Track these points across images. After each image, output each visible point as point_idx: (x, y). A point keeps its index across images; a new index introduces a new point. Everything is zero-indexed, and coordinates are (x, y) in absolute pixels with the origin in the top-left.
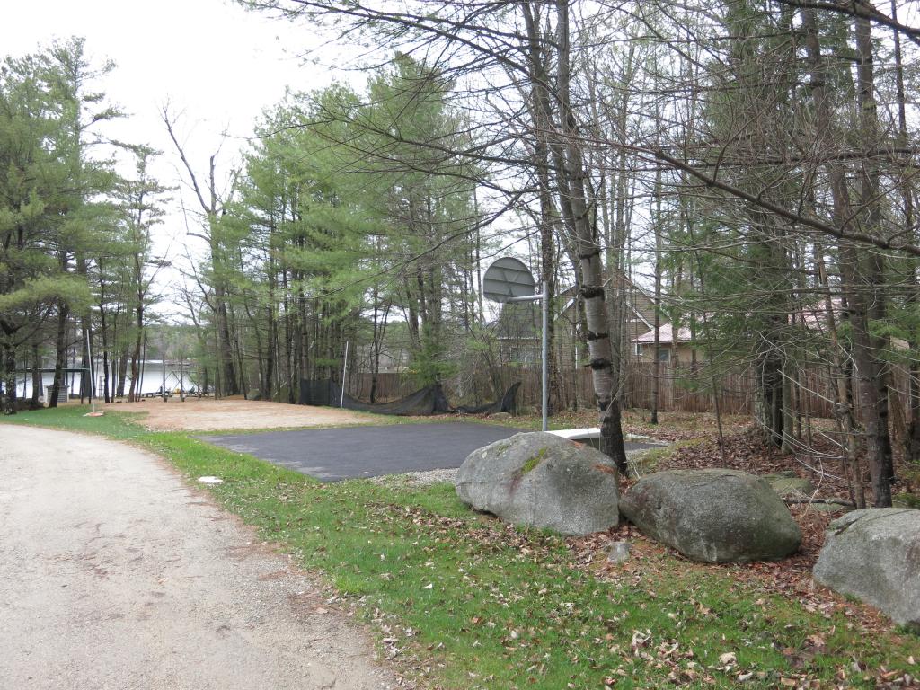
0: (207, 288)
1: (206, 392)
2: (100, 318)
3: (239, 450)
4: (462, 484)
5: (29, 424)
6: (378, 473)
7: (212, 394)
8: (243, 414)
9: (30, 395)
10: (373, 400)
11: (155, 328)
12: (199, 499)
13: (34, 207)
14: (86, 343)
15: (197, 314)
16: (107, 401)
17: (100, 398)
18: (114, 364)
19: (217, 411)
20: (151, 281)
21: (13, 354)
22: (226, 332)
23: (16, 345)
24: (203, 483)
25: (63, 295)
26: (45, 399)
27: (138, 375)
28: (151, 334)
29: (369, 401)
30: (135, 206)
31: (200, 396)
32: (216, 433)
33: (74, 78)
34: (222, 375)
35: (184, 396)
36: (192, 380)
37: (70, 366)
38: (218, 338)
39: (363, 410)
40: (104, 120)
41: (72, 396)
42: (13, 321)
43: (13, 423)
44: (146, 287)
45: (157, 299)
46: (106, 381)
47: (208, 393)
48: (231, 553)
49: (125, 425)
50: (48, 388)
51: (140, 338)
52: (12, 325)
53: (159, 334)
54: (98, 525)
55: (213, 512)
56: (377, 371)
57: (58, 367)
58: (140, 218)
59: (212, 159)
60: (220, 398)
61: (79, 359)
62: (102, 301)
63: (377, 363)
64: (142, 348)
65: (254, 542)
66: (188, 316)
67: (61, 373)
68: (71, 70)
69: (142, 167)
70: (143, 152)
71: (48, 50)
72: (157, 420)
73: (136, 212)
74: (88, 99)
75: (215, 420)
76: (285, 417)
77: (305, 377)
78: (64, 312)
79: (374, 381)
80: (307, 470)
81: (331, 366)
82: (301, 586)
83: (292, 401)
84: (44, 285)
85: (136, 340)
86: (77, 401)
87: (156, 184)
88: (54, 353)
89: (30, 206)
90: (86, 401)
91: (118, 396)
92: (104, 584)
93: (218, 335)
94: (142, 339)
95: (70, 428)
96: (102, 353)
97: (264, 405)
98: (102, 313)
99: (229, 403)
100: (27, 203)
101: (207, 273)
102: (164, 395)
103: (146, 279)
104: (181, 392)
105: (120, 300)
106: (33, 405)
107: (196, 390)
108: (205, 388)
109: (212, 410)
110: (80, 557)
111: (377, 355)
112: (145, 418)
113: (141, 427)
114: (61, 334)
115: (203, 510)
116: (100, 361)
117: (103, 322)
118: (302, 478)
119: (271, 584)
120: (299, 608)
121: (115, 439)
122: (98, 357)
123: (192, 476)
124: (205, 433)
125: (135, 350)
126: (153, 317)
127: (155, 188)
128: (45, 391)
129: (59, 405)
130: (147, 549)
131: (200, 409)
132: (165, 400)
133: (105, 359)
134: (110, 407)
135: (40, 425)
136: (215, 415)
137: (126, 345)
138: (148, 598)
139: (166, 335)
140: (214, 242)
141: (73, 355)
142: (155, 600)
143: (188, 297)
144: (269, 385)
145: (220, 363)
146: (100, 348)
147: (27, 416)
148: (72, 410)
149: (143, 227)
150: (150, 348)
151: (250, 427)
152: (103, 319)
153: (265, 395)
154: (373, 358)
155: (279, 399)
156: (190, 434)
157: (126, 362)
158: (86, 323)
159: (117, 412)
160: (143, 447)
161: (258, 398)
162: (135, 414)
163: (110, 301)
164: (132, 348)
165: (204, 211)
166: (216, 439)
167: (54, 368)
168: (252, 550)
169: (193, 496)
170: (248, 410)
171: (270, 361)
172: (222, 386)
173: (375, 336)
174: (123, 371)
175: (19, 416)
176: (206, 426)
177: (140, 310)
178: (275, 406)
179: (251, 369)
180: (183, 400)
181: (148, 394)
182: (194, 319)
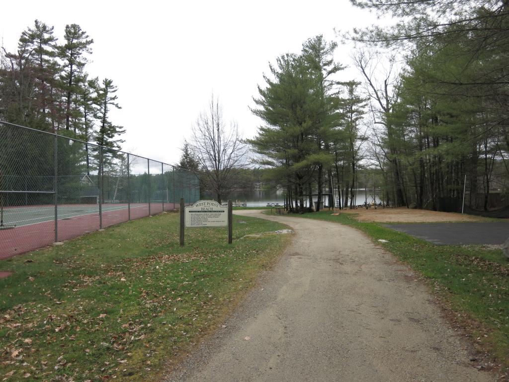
0: (386, 150)
1: (388, 204)
2: (336, 170)
3: (399, 231)
4: (506, 249)
5: (310, 218)
6: (467, 243)
7: (391, 206)
8: (405, 216)
9: (308, 206)
10: (486, 209)
11: (361, 172)
12: (377, 247)
13: (308, 124)
14: (330, 182)
15: (382, 164)
16: (340, 208)
17: (337, 208)
18: (343, 191)
19: (392, 214)
20: (358, 149)
21: (302, 188)
22: (397, 173)
23: (303, 184)
24: (380, 242)
25: (320, 162)
26: (314, 208)
27: (353, 196)
28: (360, 175)
29: (483, 209)
30: (349, 112)
31: (384, 207)
32: (390, 223)
33: (318, 56)
34: (396, 195)
35: (376, 207)
36: (380, 199)
37: (324, 193)
38: (393, 176)
39: (478, 215)
40: (333, 74)
41: (325, 207)
42: (302, 174)
43: (304, 217)
44: (356, 152)
45: (362, 158)
46: (340, 199)
47: (389, 205)
48: (387, 263)
49: (348, 219)
50: (315, 203)
51: (354, 178)
52: (301, 175)
53: (364, 175)
54: (340, 252)
55: (383, 251)
56: (488, 192)
57: (319, 193)
58: (352, 117)
59: (386, 81)
60: (395, 208)
61: (327, 189)
62: (337, 160)
63: (488, 187)
64: (355, 183)
65: (397, 261)
66: (377, 165)
67: (320, 196)
68: (317, 53)
69: (351, 92)
70: (351, 85)
71: (307, 46)
72: (363, 217)
73: (349, 114)
74: (325, 65)
75: (391, 218)
76: (427, 217)
77: (442, 196)
78: (321, 168)
79: (486, 197)
80: (430, 240)
81: (457, 190)
82: (411, 274)
83: (435, 209)
84: (313, 157)
85: (352, 179)
86: (327, 209)
87: (359, 99)
88: (317, 187)
89: (306, 124)
90: (331, 209)
91: (345, 207)
92: (343, 266)
93: (393, 175)
94: (355, 180)
95: (326, 220)
96: (337, 186)
97: (417, 211)
98: (337, 167)
99: (399, 210)
100: (305, 122)
101: (385, 143)
102: (366, 206)
103: (356, 148)
104: (375, 205)
105: (344, 159)
106: (310, 210)
107: (382, 204)
108: (388, 203)
109: (389, 213)
110: (334, 260)
111: (488, 182)
112: (357, 216)
113: (355, 220)
114: (320, 178)
115: (379, 250)
116: (336, 189)
117: (337, 171)
118: (426, 243)
119: (399, 272)
120: (408, 279)
121: (345, 225)
122: (336, 188)
123: (376, 239)
124: (384, 223)
125: (352, 184)
126: (360, 166)
127: (358, 100)
128: (314, 204)
129: (320, 210)
130: (357, 259)
131: (383, 213)
132: (367, 209)
133: (339, 189)
134: (342, 211)
135: (314, 218)
136: (391, 216)
137: (348, 182)
138: (356, 271)
139: (367, 175)
140: (388, 125)
141: (325, 187)
142: (358, 271)
143: (376, 155)
144: (421, 201)
145: (395, 190)
146: (336, 184)
147: (309, 215)
148: (326, 212)
149: (354, 122)
150: (359, 183)
151: (407, 222)
152: (337, 170)
153: (419, 206)
154: (486, 184)
155: (427, 209)
156: (377, 223)
157: (348, 190)
158: (330, 172)
159: (345, 214)
160: (356, 228)
161: (415, 208)
162: (353, 214)
163: (340, 160)
164: (351, 183)
165: (382, 110)
166: (389, 226)
167: (317, 193)
168: (395, 263)
169: (375, 246)
170: (408, 214)
171: (421, 187)
172: (396, 201)
173: (486, 171)
174: (347, 194)
175: (305, 215)
176: (385, 220)
177: (354, 165)
178: (423, 212)
179: (411, 192)
180: (376, 208)
181: (359, 206)
182: (380, 166)
